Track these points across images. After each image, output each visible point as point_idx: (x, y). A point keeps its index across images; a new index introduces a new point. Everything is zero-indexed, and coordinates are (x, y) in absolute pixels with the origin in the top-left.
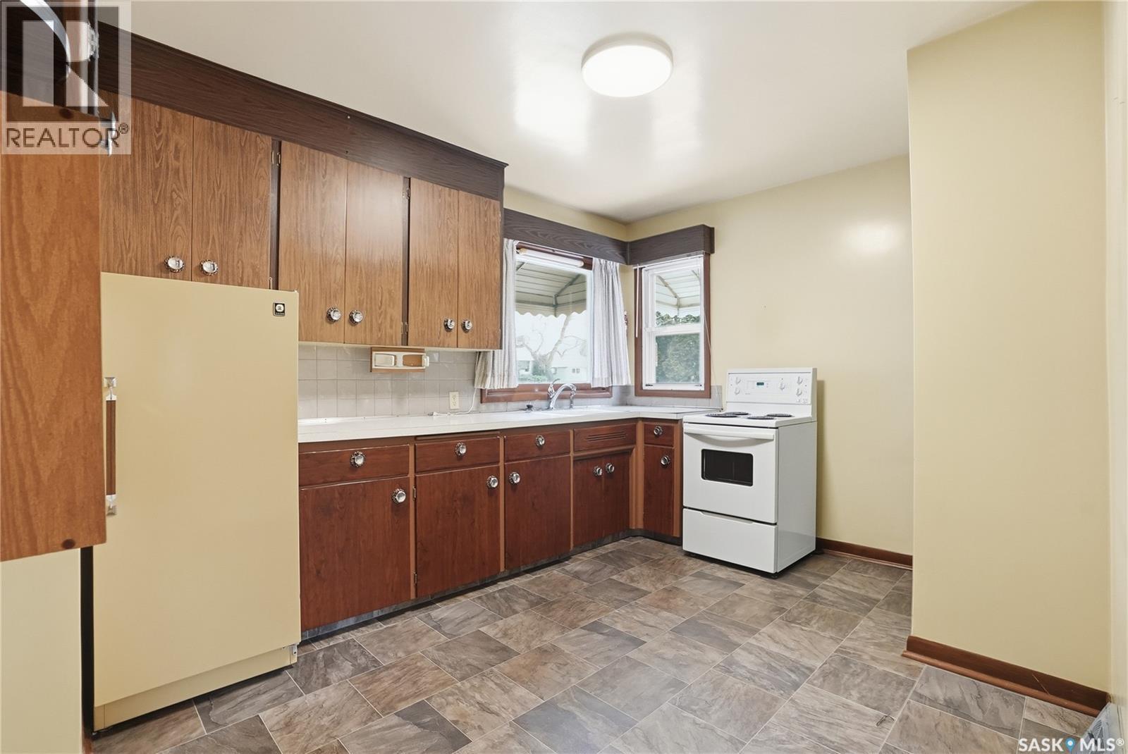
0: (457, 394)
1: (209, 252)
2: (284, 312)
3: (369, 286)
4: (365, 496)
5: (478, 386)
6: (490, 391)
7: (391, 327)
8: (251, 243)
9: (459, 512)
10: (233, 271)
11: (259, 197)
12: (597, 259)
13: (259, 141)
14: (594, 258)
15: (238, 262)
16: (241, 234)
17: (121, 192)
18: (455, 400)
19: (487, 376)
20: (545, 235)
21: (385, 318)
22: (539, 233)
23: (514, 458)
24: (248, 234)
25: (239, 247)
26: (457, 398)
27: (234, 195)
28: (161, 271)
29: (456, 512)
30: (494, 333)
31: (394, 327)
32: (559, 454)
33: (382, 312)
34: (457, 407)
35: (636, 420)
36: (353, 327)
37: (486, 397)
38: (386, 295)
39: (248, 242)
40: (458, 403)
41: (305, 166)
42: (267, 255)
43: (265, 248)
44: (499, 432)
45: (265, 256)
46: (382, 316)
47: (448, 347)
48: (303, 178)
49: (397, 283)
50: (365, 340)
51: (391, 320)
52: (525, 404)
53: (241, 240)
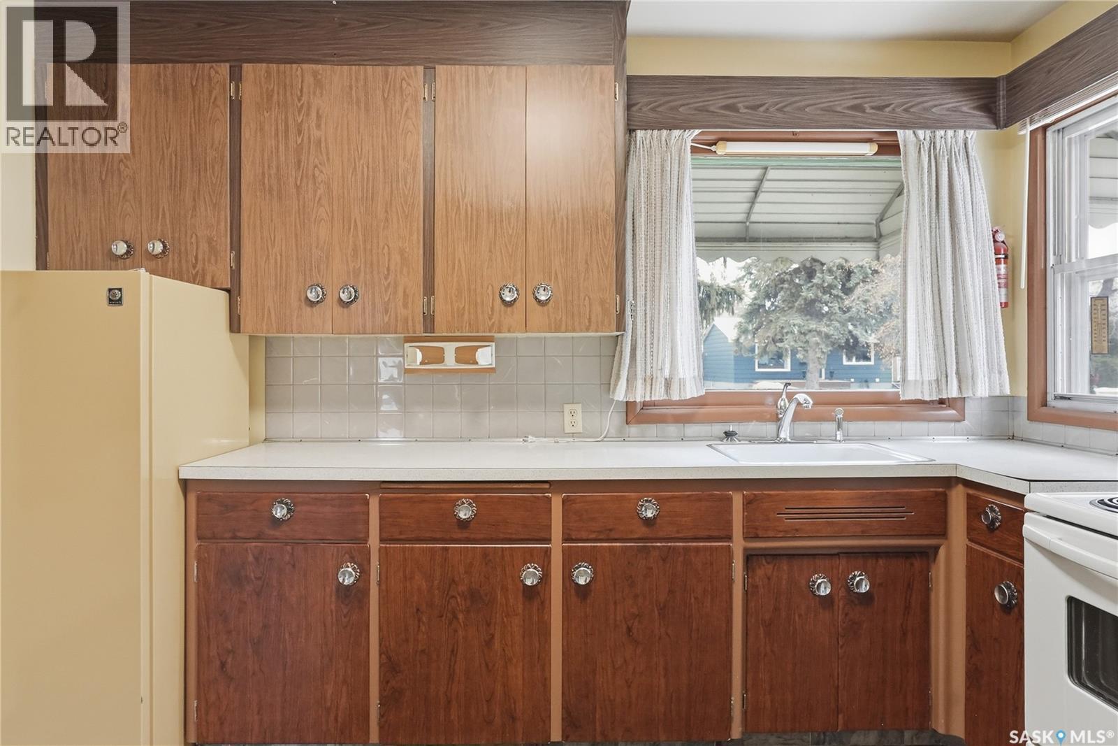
0: (579, 408)
1: (159, 229)
2: (120, 299)
3: (369, 247)
4: (294, 566)
5: (620, 394)
6: (645, 405)
7: (405, 306)
8: (206, 210)
9: (461, 616)
10: (186, 250)
11: (214, 147)
12: (909, 133)
13: (213, 73)
14: (898, 131)
15: (192, 237)
16: (194, 200)
17: (70, 175)
18: (575, 418)
19: (635, 378)
20: (755, 108)
21: (395, 293)
22: (740, 105)
23: (584, 535)
24: (202, 198)
25: (192, 217)
26: (579, 417)
27: (185, 152)
28: (110, 259)
29: (455, 617)
30: (602, 303)
31: (410, 305)
32: (696, 539)
33: (389, 284)
34: (579, 428)
35: (950, 482)
36: (345, 310)
37: (636, 414)
38: (396, 258)
39: (203, 209)
40: (580, 423)
41: (273, 90)
42: (226, 222)
43: (223, 213)
44: (547, 486)
45: (223, 224)
46: (390, 289)
47: (509, 331)
48: (271, 109)
49: (415, 237)
50: (364, 326)
51: (405, 295)
52: (719, 429)
53: (194, 207)
